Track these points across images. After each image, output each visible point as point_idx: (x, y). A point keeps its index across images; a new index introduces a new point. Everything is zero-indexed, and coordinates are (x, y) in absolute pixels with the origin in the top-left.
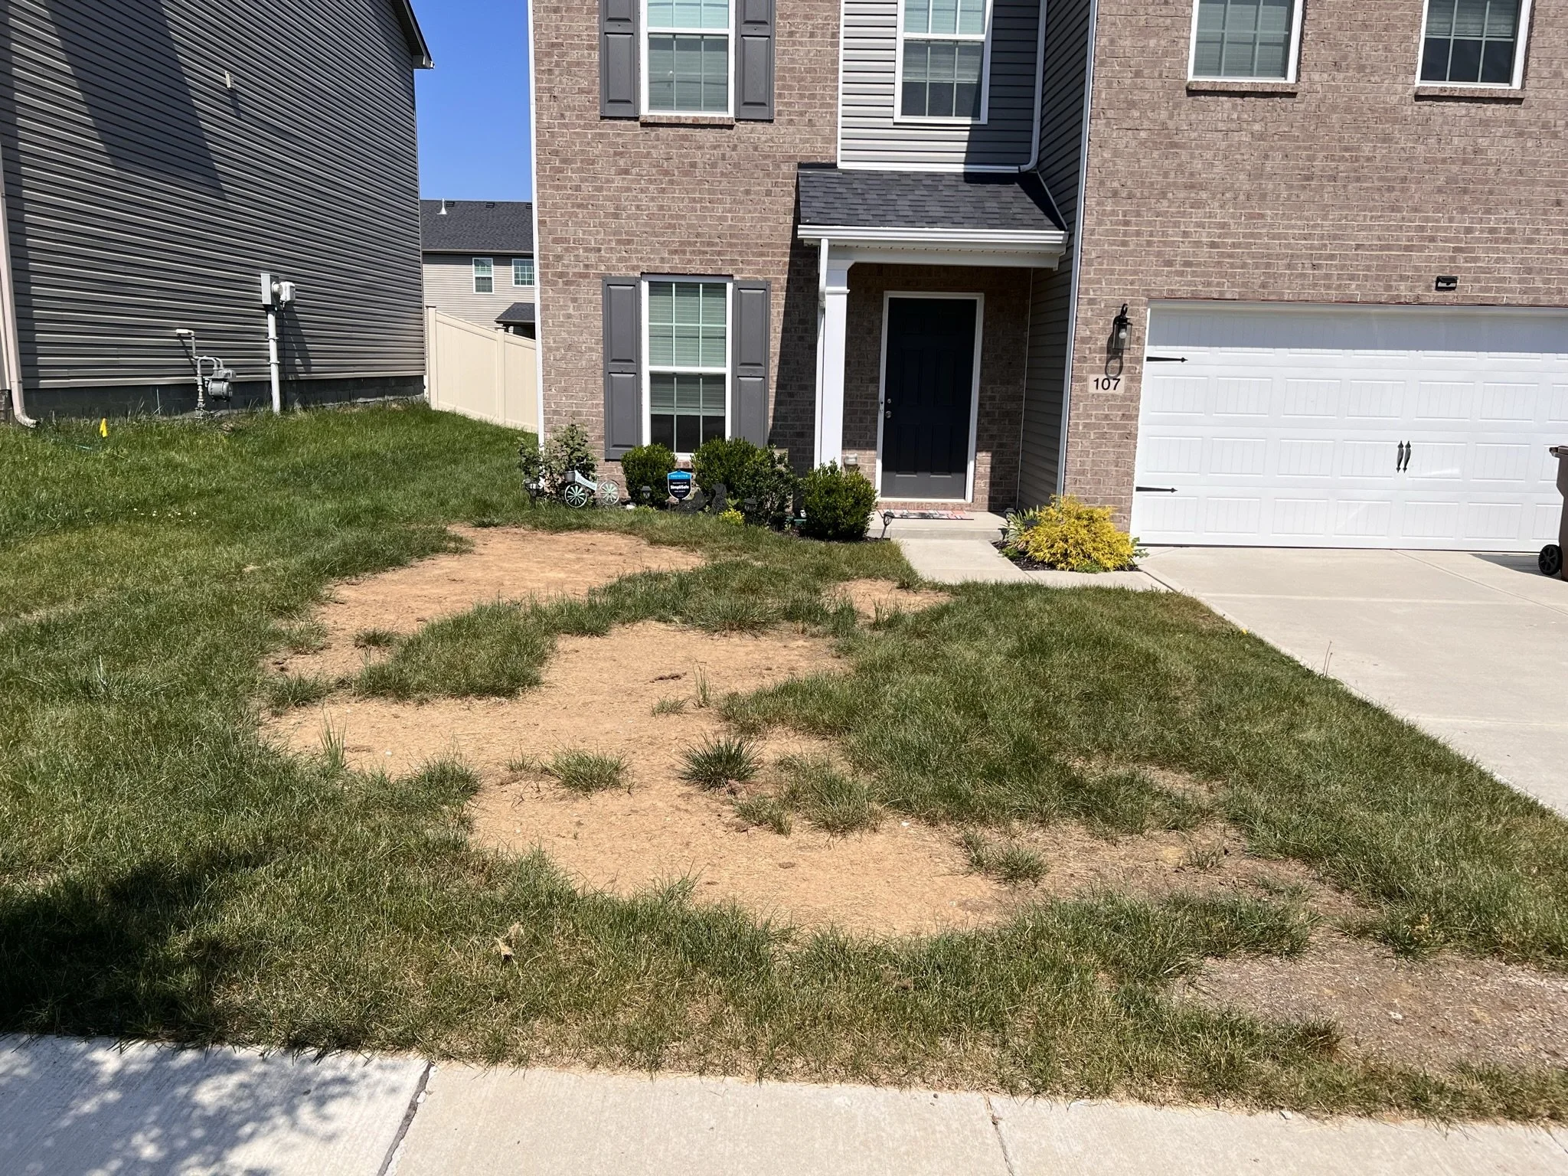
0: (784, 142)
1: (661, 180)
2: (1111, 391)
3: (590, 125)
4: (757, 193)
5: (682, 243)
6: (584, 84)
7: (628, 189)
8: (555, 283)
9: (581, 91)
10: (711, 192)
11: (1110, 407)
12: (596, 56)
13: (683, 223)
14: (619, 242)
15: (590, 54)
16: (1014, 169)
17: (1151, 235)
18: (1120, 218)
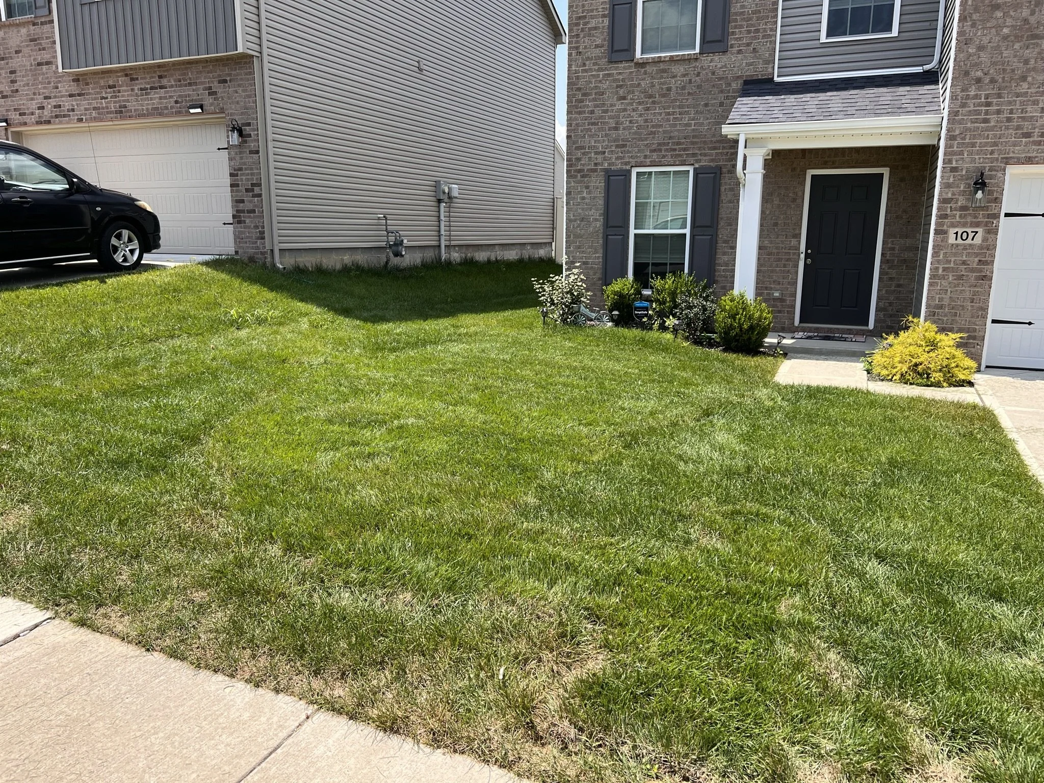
0: (734, 67)
1: (647, 102)
2: (969, 241)
3: (602, 68)
4: (713, 105)
5: (659, 144)
6: (599, 42)
7: (625, 110)
8: (576, 177)
9: (597, 46)
10: (679, 107)
11: (968, 254)
12: (606, 21)
13: (661, 130)
14: (617, 146)
15: (603, 21)
16: (919, 70)
17: (1011, 113)
18: (983, 100)
